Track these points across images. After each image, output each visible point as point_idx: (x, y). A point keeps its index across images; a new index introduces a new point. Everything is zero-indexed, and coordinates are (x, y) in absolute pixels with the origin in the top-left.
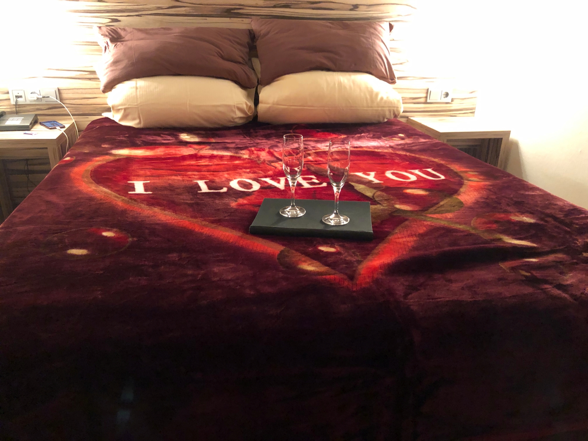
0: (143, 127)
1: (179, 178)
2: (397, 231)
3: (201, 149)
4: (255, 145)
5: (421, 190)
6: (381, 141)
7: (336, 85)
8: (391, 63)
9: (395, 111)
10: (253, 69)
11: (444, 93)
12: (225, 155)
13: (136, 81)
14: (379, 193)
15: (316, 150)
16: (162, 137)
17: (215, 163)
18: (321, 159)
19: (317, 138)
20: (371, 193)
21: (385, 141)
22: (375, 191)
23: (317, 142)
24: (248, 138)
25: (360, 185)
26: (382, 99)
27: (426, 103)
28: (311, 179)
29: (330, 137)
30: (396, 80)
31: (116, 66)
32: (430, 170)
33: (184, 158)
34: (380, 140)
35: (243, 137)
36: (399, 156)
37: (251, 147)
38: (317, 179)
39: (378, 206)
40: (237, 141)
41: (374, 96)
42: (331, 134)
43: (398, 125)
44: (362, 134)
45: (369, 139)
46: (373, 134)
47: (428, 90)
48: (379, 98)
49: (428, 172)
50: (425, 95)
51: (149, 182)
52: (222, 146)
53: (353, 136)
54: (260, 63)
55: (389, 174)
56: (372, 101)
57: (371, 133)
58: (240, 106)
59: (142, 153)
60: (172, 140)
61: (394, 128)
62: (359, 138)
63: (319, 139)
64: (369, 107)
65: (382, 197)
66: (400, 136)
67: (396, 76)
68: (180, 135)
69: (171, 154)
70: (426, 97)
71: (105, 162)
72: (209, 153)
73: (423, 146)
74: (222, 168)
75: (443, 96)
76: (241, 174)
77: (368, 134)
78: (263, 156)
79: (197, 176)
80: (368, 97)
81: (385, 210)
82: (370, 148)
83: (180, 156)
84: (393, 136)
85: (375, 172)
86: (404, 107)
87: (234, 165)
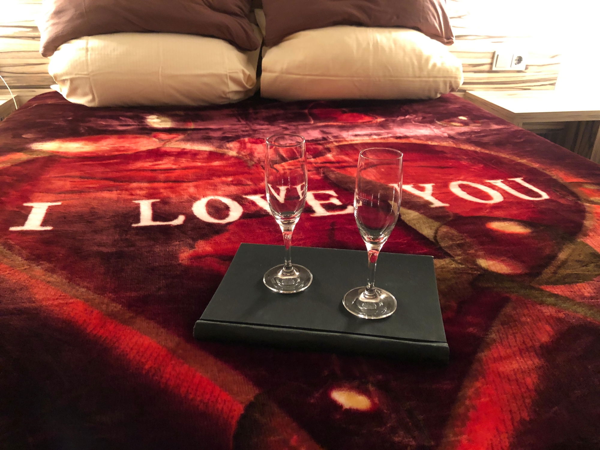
0: (98, 106)
1: (114, 195)
2: (493, 336)
3: (169, 140)
4: (251, 133)
5: (516, 223)
6: (435, 127)
7: (371, 46)
8: (449, 15)
9: (453, 82)
10: (257, 25)
11: (516, 58)
12: (202, 151)
13: (88, 40)
14: (444, 229)
15: (340, 141)
16: (121, 120)
17: (183, 165)
18: (346, 158)
19: (343, 123)
20: (431, 229)
21: (440, 127)
22: (436, 224)
23: (342, 128)
24: (244, 122)
25: (410, 211)
26: (434, 65)
27: (490, 71)
28: (329, 197)
29: (360, 121)
30: (454, 39)
31: (60, 18)
32: (519, 180)
33: (138, 156)
34: (434, 125)
35: (237, 120)
36: (466, 153)
37: (244, 136)
38: (338, 198)
39: (447, 260)
40: (227, 126)
41: (423, 62)
42: (363, 116)
43: (455, 103)
44: (407, 117)
45: (417, 125)
46: (422, 116)
47: (494, 53)
48: (430, 65)
49: (518, 184)
50: (489, 61)
51: (59, 203)
52: (202, 135)
53: (394, 118)
54: (265, 15)
55: (455, 188)
56: (421, 69)
57: (420, 114)
58: (234, 75)
59: (77, 148)
60: (133, 125)
61: (451, 107)
62: (403, 123)
63: (345, 124)
64: (415, 77)
65: (451, 239)
66: (461, 119)
67: (455, 34)
68: (147, 117)
69: (122, 149)
70: (491, 64)
71: (9, 165)
72: (179, 146)
73: (497, 136)
74: (190, 175)
75: (514, 62)
76: (216, 186)
77: (415, 116)
78: (258, 153)
79: (144, 190)
80: (416, 63)
81: (461, 273)
82: (421, 140)
83: (133, 152)
84: (452, 119)
85: (434, 184)
86: (464, 77)
87: (209, 170)
